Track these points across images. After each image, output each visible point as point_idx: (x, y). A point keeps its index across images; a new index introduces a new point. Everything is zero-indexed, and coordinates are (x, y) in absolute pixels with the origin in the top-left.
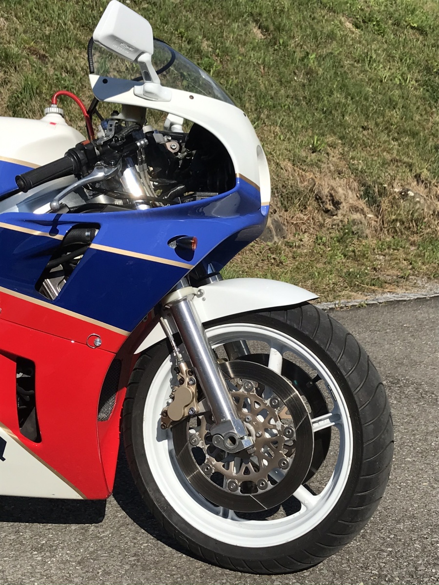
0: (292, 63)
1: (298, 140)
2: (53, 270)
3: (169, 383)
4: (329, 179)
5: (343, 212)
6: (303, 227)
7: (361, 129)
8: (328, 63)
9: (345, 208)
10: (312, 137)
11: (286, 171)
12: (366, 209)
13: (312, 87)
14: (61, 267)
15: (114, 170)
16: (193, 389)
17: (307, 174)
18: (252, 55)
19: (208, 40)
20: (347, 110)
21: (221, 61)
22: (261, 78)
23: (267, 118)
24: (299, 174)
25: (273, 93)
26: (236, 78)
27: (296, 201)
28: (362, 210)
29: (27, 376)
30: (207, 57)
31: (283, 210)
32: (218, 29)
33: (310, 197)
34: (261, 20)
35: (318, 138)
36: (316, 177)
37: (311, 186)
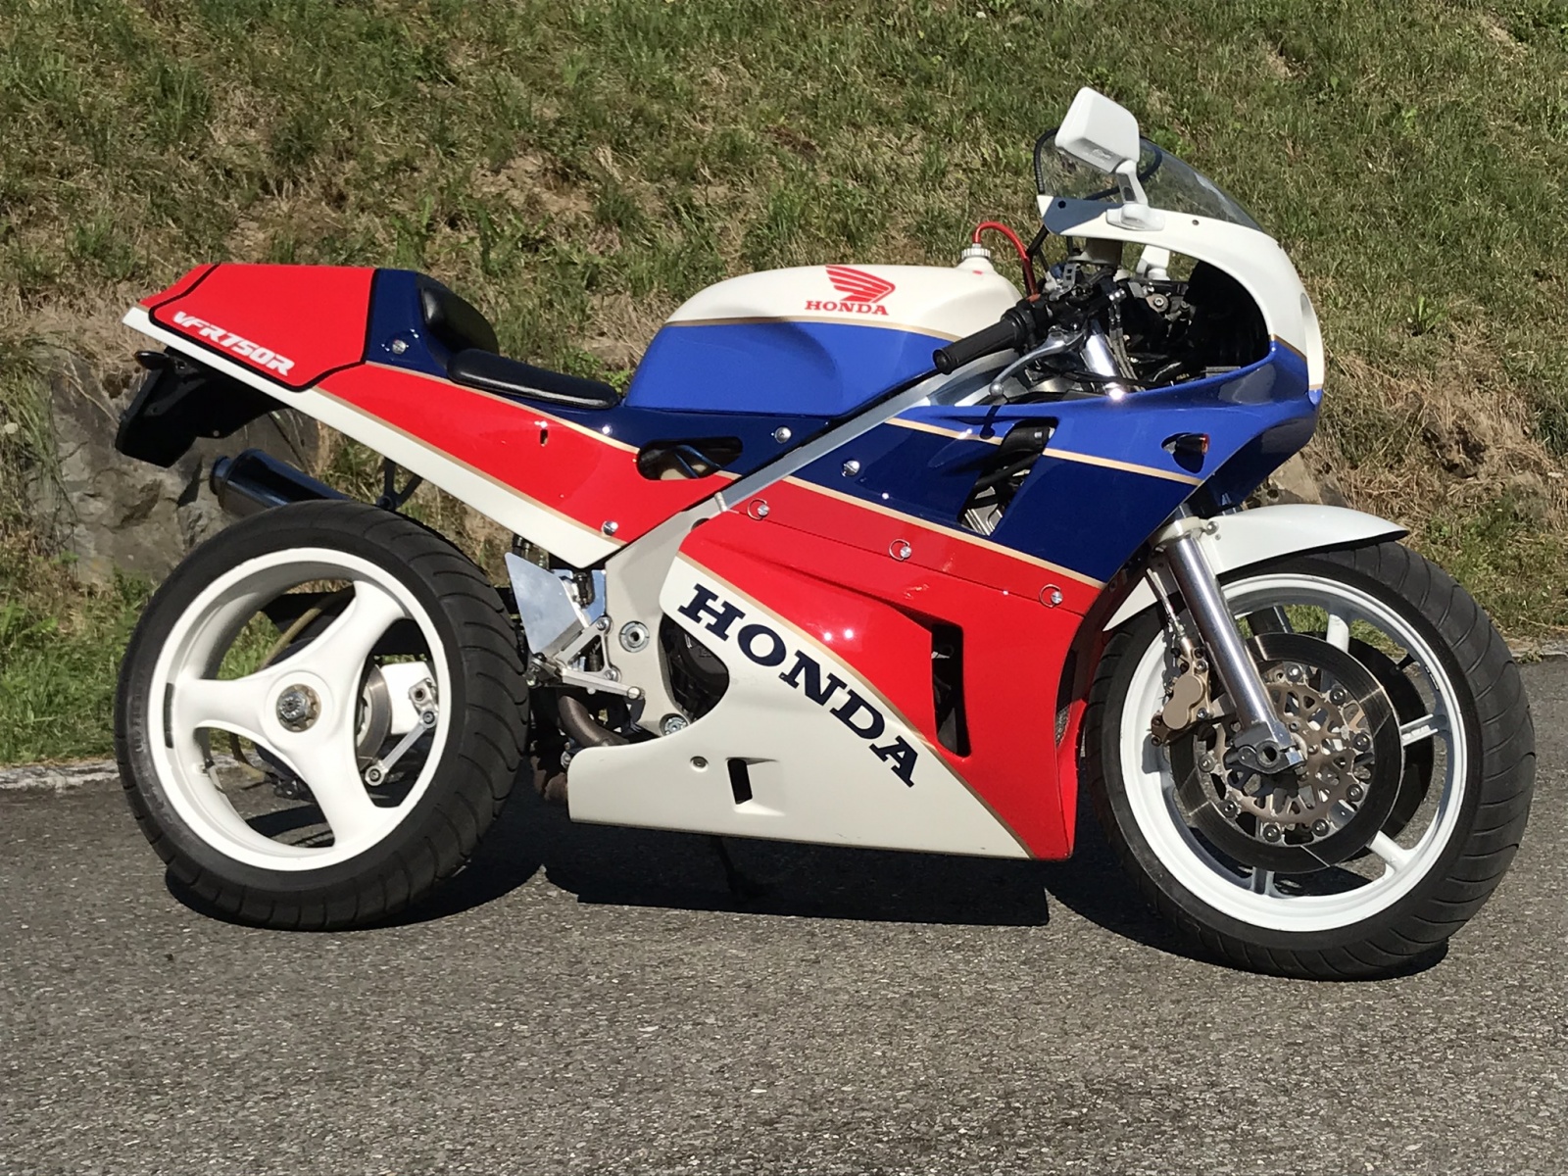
0: (1361, 131)
1: (1379, 307)
2: (979, 496)
3: (1161, 679)
4: (1455, 394)
5: (1490, 469)
6: (1396, 504)
7: (1532, 279)
8: (1451, 125)
9: (1496, 459)
10: (1413, 299)
11: (1352, 376)
12: (1546, 462)
13: (1410, 185)
14: (991, 491)
15: (1077, 337)
16: (1203, 679)
17: (1402, 383)
18: (1266, 118)
19: (1159, 89)
20: (1495, 236)
21: (1193, 135)
22: (1287, 169)
23: (1303, 260)
24: (1382, 384)
25: (1317, 201)
26: (1229, 172)
27: (1377, 445)
28: (1537, 464)
29: (944, 657)
30: (1162, 127)
31: (1347, 464)
32: (1184, 62)
33: (1410, 434)
34: (1285, 36)
35: (1428, 301)
36: (1423, 389)
37: (1411, 411)
